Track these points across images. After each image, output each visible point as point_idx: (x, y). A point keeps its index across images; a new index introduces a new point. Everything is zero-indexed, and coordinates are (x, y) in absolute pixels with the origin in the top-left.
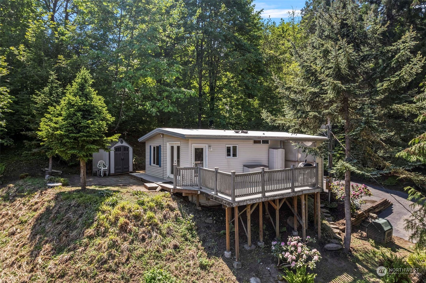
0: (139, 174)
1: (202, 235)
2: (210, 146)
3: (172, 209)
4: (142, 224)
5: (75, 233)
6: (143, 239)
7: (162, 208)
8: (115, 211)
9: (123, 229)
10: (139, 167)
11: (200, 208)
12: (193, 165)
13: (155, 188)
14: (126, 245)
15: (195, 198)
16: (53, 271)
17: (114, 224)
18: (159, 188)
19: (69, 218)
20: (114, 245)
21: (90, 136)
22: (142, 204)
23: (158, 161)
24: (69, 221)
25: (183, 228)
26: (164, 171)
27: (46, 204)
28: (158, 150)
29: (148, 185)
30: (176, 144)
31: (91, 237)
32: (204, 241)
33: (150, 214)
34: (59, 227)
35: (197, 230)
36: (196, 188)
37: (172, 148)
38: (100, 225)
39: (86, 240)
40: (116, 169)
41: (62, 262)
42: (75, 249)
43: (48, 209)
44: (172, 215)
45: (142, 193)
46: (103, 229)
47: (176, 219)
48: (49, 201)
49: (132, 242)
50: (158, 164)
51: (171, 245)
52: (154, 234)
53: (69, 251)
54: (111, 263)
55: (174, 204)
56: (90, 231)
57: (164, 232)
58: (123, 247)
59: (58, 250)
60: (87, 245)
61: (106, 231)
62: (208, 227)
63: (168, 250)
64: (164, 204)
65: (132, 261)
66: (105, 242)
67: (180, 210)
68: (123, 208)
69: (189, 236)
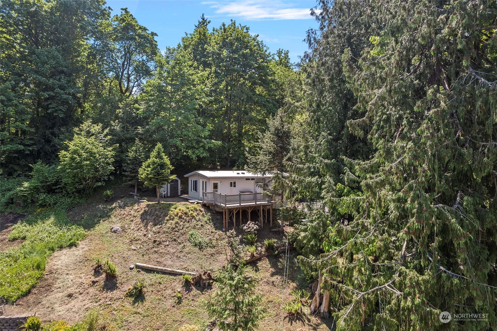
0: (185, 196)
1: (214, 222)
2: (221, 182)
3: (201, 211)
4: (188, 216)
5: (161, 219)
6: (189, 222)
7: (197, 211)
8: (177, 210)
9: (180, 217)
10: (184, 192)
11: (215, 212)
12: (212, 191)
13: (194, 203)
14: (182, 223)
15: (213, 208)
16: (155, 231)
17: (177, 215)
18: (196, 203)
19: (157, 213)
20: (177, 223)
21: (163, 178)
22: (188, 208)
23: (196, 189)
24: (157, 215)
25: (206, 219)
26: (199, 194)
27: (143, 209)
28: (196, 183)
29: (190, 201)
30: (205, 180)
31: (167, 220)
32: (214, 225)
33: (191, 212)
34: (154, 217)
35: (212, 220)
36: (213, 202)
37: (203, 182)
38: (170, 216)
39: (166, 221)
40: (171, 193)
41: (158, 228)
42: (162, 224)
43: (145, 211)
44: (201, 214)
45: (187, 204)
46: (172, 217)
47: (203, 215)
48: (145, 208)
49: (184, 222)
50: (195, 191)
51: (200, 225)
52: (193, 220)
53: (160, 225)
54: (176, 229)
55: (202, 209)
56: (167, 218)
57: (197, 220)
58: (180, 224)
59: (155, 225)
60: (166, 223)
61: (174, 218)
62: (217, 220)
63: (198, 226)
64: (198, 209)
65: (184, 229)
66: (174, 222)
67: (205, 212)
68: (180, 210)
69: (208, 222)
